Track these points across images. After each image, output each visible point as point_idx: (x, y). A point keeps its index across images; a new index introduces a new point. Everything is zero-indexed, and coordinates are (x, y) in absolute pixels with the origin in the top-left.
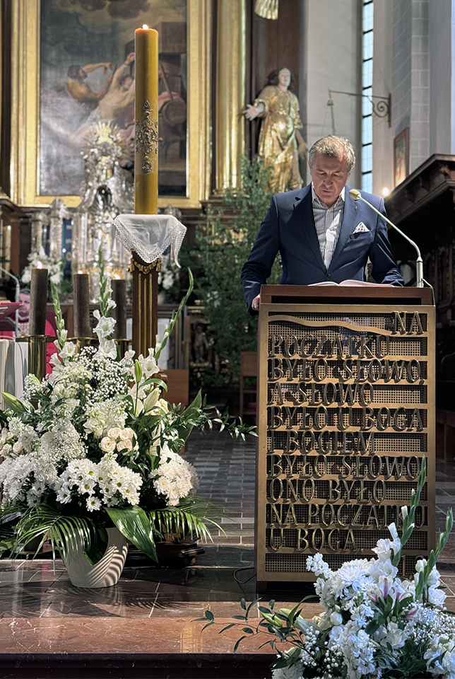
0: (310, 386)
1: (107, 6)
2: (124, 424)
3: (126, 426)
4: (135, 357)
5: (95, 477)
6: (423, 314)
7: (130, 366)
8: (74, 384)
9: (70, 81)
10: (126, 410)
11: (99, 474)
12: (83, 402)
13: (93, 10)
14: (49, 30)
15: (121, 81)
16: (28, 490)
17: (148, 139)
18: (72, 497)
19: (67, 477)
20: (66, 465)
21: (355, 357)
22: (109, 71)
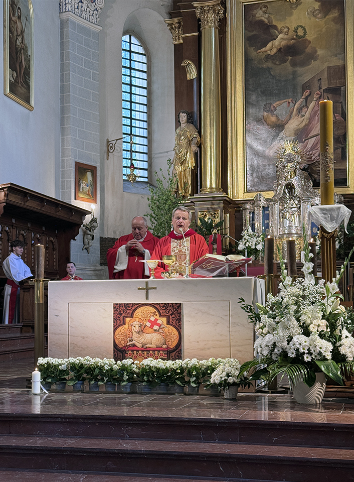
1: (289, 60)
2: (321, 318)
3: (322, 319)
4: (325, 284)
5: (307, 344)
7: (322, 288)
8: (293, 298)
9: (265, 114)
10: (322, 311)
11: (310, 343)
12: (299, 306)
13: (280, 65)
14: (251, 81)
15: (300, 110)
16: (273, 351)
17: (327, 162)
18: (296, 355)
19: (293, 343)
20: (292, 338)
22: (291, 104)
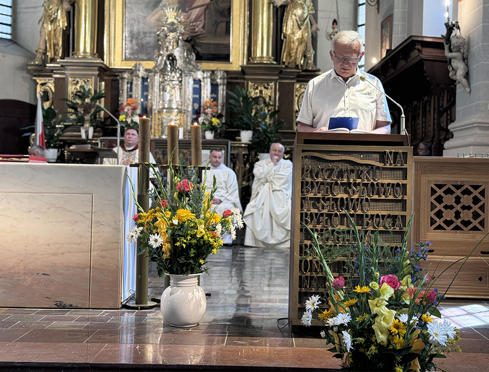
0: (328, 199)
6: (405, 153)
21: (359, 181)
